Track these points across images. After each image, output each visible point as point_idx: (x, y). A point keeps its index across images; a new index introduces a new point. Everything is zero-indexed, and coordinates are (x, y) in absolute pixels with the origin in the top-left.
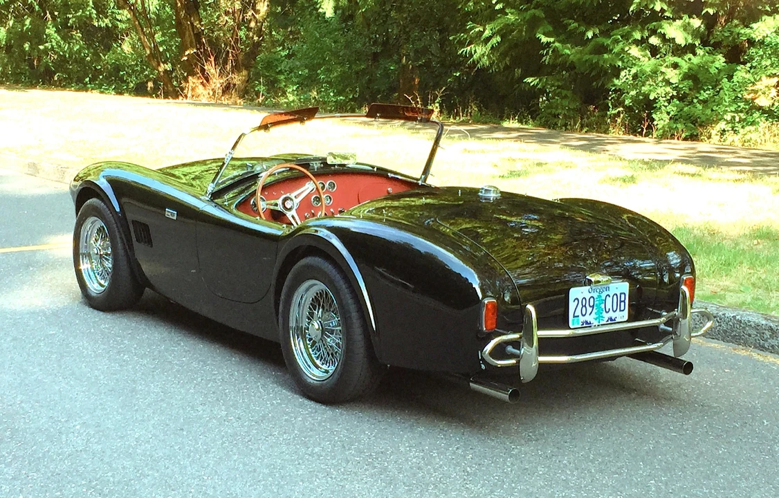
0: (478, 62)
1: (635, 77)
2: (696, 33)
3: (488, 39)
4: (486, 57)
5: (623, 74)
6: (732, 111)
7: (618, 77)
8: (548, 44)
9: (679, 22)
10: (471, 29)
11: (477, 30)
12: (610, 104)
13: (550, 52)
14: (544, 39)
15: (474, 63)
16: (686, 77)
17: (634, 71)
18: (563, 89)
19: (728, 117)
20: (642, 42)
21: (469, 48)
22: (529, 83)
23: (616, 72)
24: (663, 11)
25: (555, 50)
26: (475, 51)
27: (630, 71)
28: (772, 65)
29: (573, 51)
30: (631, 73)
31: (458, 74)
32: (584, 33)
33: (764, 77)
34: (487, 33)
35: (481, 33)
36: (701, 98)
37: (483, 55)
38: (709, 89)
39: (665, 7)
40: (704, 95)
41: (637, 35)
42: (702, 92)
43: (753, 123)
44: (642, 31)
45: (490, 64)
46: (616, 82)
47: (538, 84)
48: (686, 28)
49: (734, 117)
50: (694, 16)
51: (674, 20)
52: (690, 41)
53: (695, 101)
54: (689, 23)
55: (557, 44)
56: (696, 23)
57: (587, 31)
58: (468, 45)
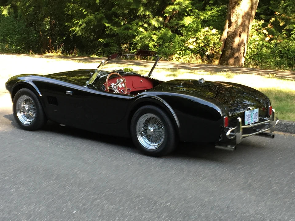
0: (77, 34)
1: (141, 38)
2: (161, 23)
3: (81, 25)
4: (80, 32)
5: (137, 37)
6: (179, 50)
7: (135, 39)
8: (108, 27)
9: (155, 19)
10: (74, 21)
11: (77, 21)
12: (131, 49)
13: (109, 30)
14: (107, 25)
15: (76, 34)
16: (160, 38)
17: (140, 36)
18: (114, 43)
19: (178, 52)
20: (142, 26)
21: (73, 28)
22: (101, 41)
23: (134, 37)
24: (149, 15)
25: (111, 29)
26: (76, 30)
27: (139, 36)
28: (192, 34)
29: (117, 29)
30: (139, 37)
31: (65, 38)
32: (120, 23)
33: (190, 38)
34: (80, 23)
35: (78, 23)
36: (166, 46)
37: (79, 31)
38: (168, 43)
39: (150, 14)
40: (167, 45)
41: (140, 24)
42: (166, 44)
43: (187, 54)
44: (142, 22)
45: (81, 34)
46: (135, 40)
47: (104, 42)
48: (157, 21)
49: (180, 53)
50: (160, 17)
51: (153, 18)
52: (159, 26)
53: (164, 47)
54: (158, 19)
55: (112, 27)
56: (161, 19)
57: (121, 22)
58: (73, 27)
